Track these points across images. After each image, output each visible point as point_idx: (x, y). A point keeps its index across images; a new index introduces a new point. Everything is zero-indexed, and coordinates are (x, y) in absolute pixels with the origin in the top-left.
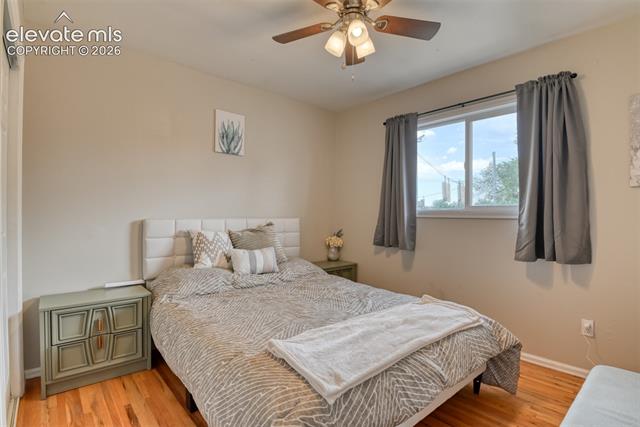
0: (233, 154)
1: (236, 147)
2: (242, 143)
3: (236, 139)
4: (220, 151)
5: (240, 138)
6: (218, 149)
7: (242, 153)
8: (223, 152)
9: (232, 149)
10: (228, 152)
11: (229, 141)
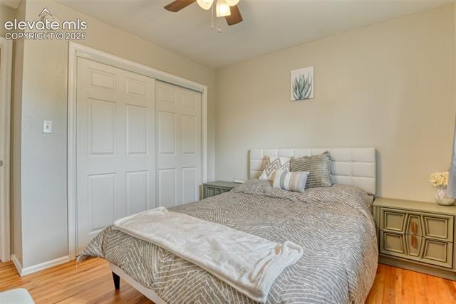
0: (305, 99)
1: (306, 93)
2: (312, 88)
3: (306, 86)
4: (294, 99)
5: (309, 85)
6: (293, 99)
7: (312, 96)
8: (297, 100)
9: (303, 96)
10: (300, 99)
11: (301, 90)
